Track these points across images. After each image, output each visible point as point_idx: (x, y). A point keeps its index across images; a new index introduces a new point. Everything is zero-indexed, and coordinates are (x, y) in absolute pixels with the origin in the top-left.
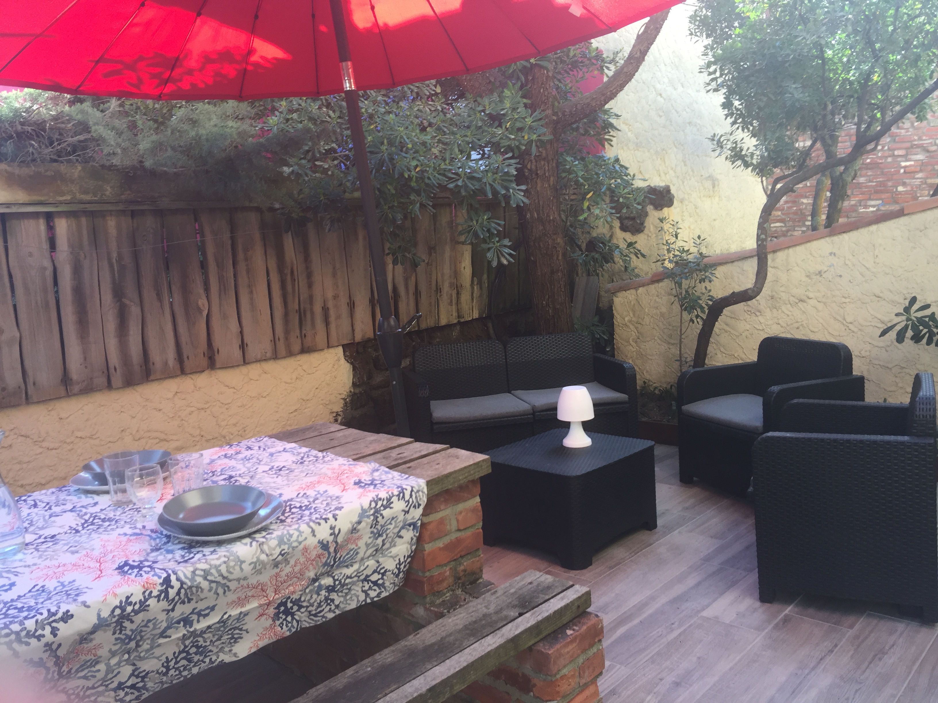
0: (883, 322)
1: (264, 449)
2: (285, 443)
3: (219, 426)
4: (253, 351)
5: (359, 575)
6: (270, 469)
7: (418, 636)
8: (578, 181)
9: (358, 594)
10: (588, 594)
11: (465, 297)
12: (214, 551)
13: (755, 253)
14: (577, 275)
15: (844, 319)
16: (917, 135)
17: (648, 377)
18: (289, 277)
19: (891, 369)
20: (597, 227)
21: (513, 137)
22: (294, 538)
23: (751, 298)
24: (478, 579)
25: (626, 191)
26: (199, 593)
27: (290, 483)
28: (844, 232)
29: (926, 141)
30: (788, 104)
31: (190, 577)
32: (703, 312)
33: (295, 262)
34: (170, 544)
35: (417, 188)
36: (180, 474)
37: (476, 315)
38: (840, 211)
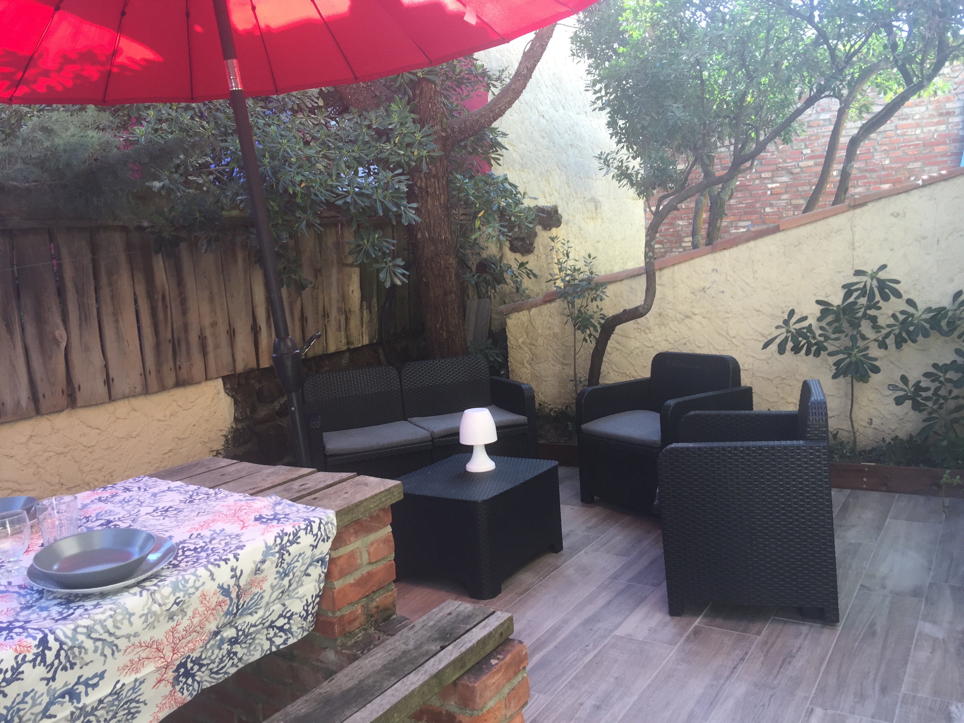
0: (763, 336)
1: (145, 490)
2: (169, 482)
3: (82, 472)
4: (120, 386)
5: (264, 621)
6: (154, 511)
7: (333, 681)
8: (468, 199)
9: (262, 642)
10: (510, 620)
11: (354, 322)
12: (98, 604)
13: (644, 271)
14: (468, 297)
15: (728, 333)
16: (781, 158)
17: (543, 399)
18: (160, 305)
19: (772, 380)
20: (487, 247)
21: (402, 152)
22: (191, 583)
23: (642, 315)
24: (391, 616)
25: (517, 209)
26: (83, 655)
27: (179, 524)
28: (725, 249)
29: (790, 164)
30: (671, 122)
31: (71, 636)
32: (596, 331)
33: (167, 287)
34: (43, 600)
35: (302, 205)
36: (49, 521)
37: (366, 341)
38: (719, 229)
